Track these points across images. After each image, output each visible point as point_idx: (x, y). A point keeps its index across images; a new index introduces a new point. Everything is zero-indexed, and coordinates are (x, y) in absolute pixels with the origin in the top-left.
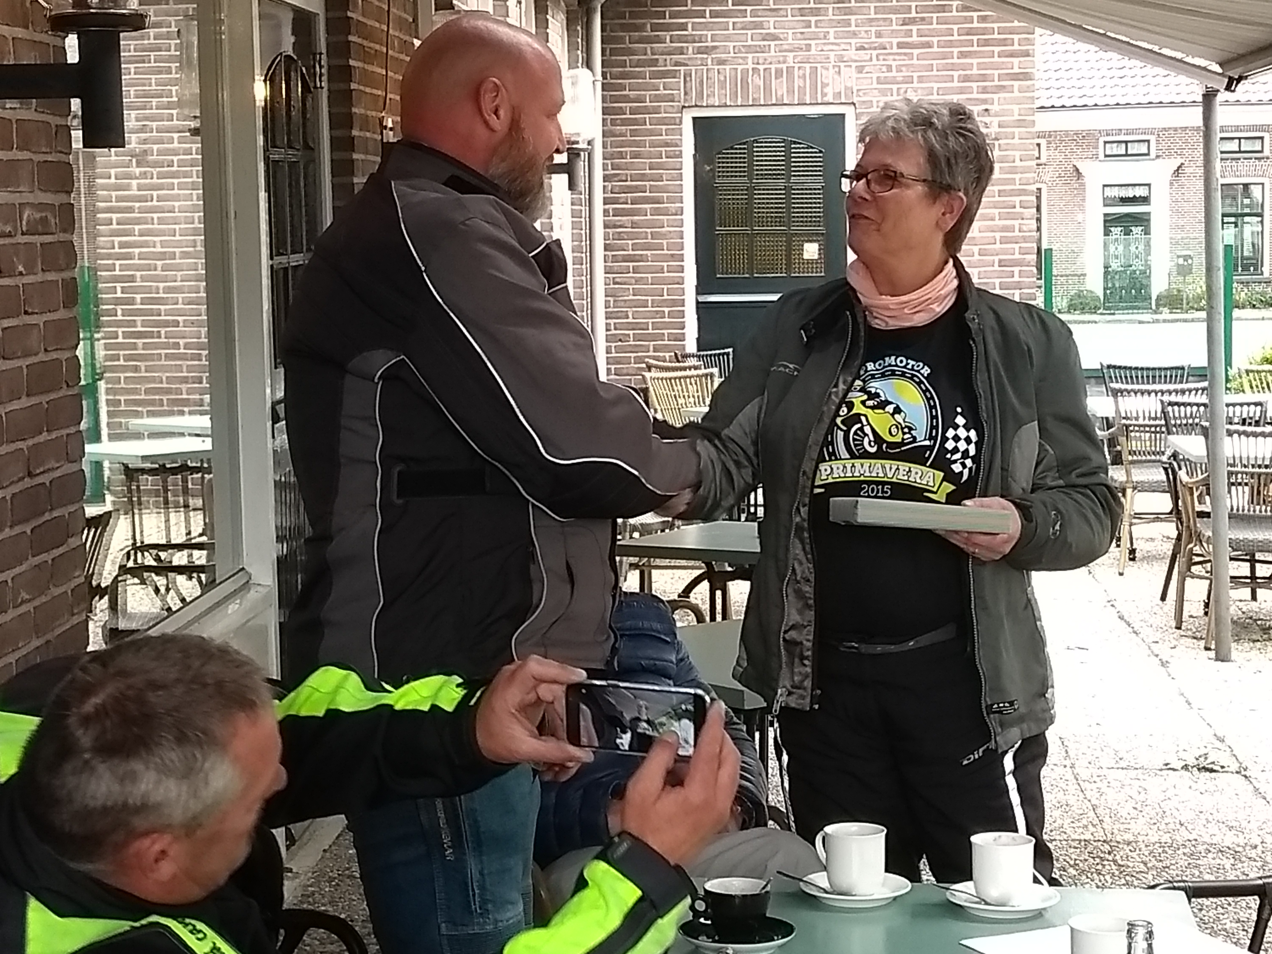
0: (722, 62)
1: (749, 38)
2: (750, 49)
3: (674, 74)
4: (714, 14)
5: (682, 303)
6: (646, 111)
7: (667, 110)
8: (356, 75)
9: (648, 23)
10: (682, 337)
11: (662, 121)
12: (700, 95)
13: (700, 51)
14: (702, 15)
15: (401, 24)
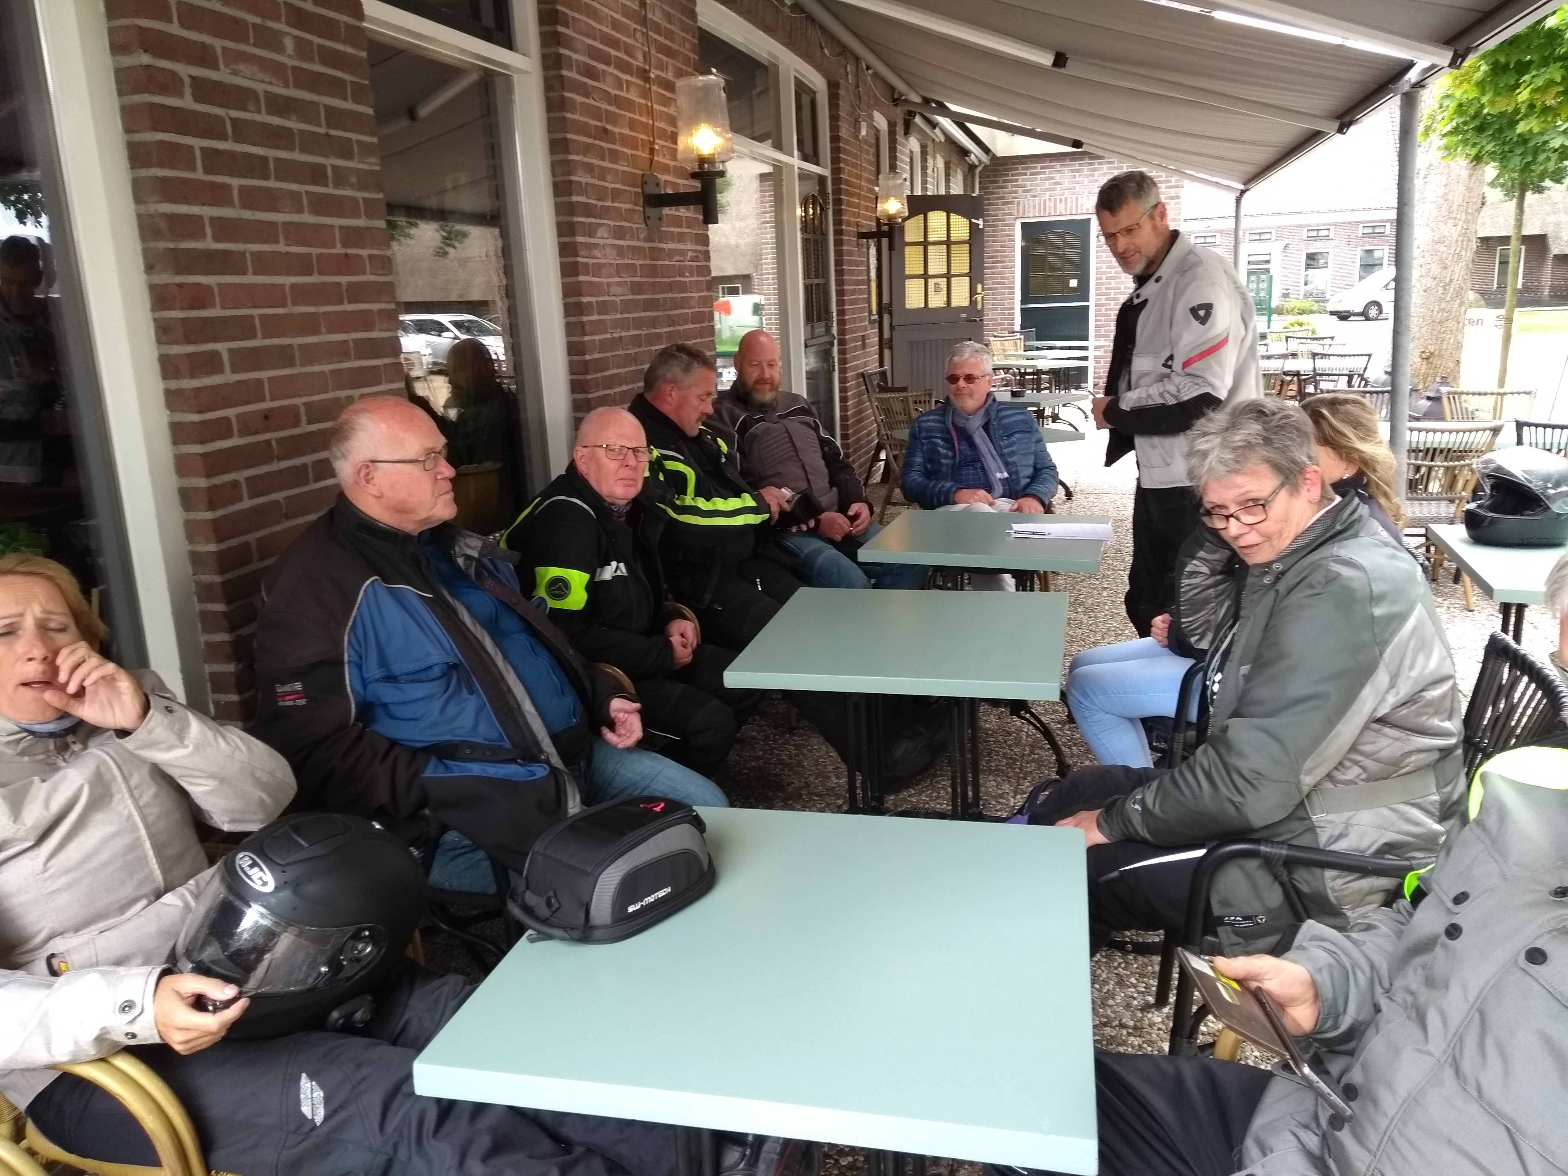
0: (1034, 196)
1: (1047, 184)
2: (1048, 190)
3: (1012, 203)
4: (1032, 174)
5: (1013, 309)
6: (999, 220)
7: (1009, 220)
8: (845, 202)
9: (1001, 179)
10: (1013, 324)
11: (1006, 225)
12: (1024, 212)
13: (1025, 191)
14: (1025, 174)
15: (869, 181)
